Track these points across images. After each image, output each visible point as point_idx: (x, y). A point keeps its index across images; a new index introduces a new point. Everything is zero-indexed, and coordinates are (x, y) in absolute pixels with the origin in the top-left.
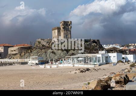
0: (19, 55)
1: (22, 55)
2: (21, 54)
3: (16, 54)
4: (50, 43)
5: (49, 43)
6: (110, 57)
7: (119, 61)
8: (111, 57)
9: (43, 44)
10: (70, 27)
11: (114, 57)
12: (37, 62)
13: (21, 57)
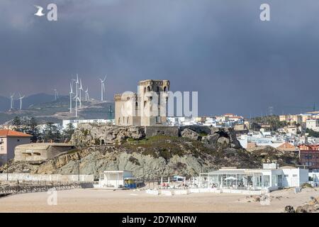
0: (50, 165)
1: (57, 164)
2: (54, 163)
3: (43, 162)
4: (116, 135)
5: (114, 136)
6: (285, 176)
7: (305, 185)
8: (287, 176)
9: (98, 136)
11: (294, 176)
12: (121, 182)
13: (56, 169)
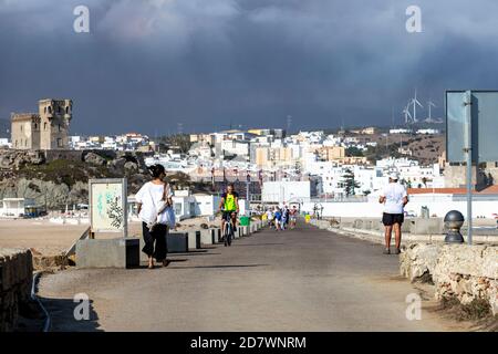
6: (198, 204)
10: (67, 116)
11: (207, 203)
12: (22, 211)
